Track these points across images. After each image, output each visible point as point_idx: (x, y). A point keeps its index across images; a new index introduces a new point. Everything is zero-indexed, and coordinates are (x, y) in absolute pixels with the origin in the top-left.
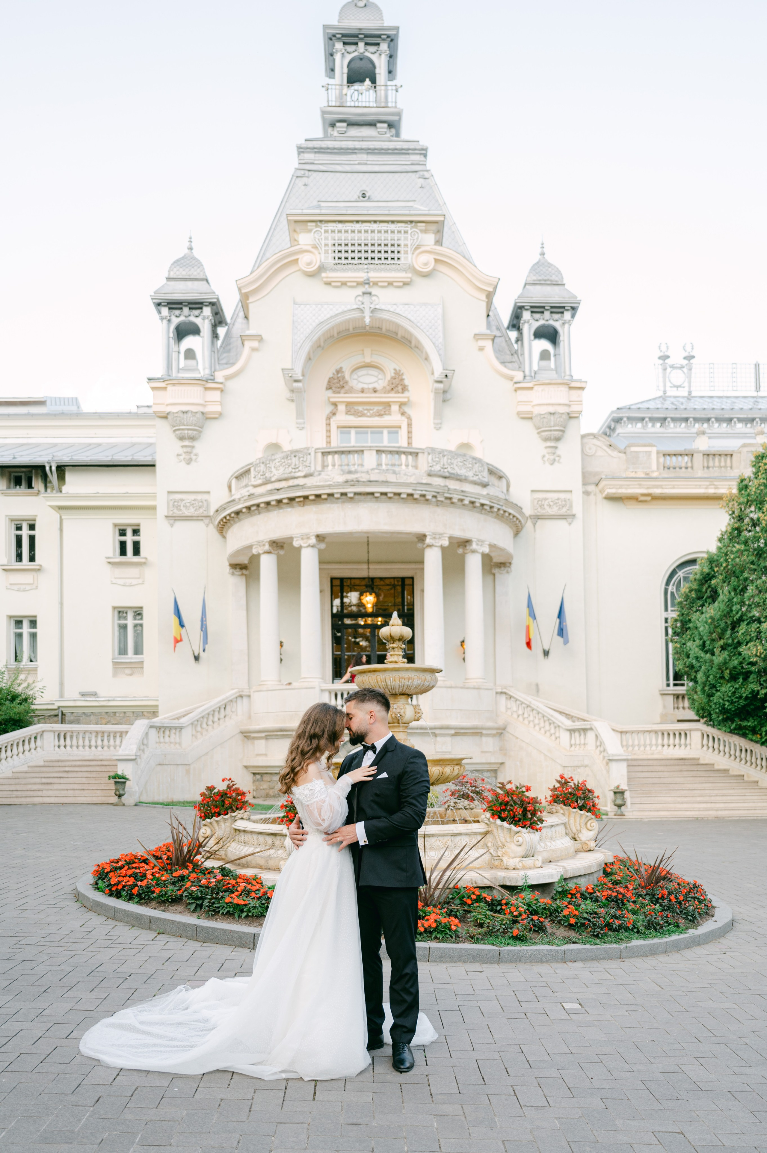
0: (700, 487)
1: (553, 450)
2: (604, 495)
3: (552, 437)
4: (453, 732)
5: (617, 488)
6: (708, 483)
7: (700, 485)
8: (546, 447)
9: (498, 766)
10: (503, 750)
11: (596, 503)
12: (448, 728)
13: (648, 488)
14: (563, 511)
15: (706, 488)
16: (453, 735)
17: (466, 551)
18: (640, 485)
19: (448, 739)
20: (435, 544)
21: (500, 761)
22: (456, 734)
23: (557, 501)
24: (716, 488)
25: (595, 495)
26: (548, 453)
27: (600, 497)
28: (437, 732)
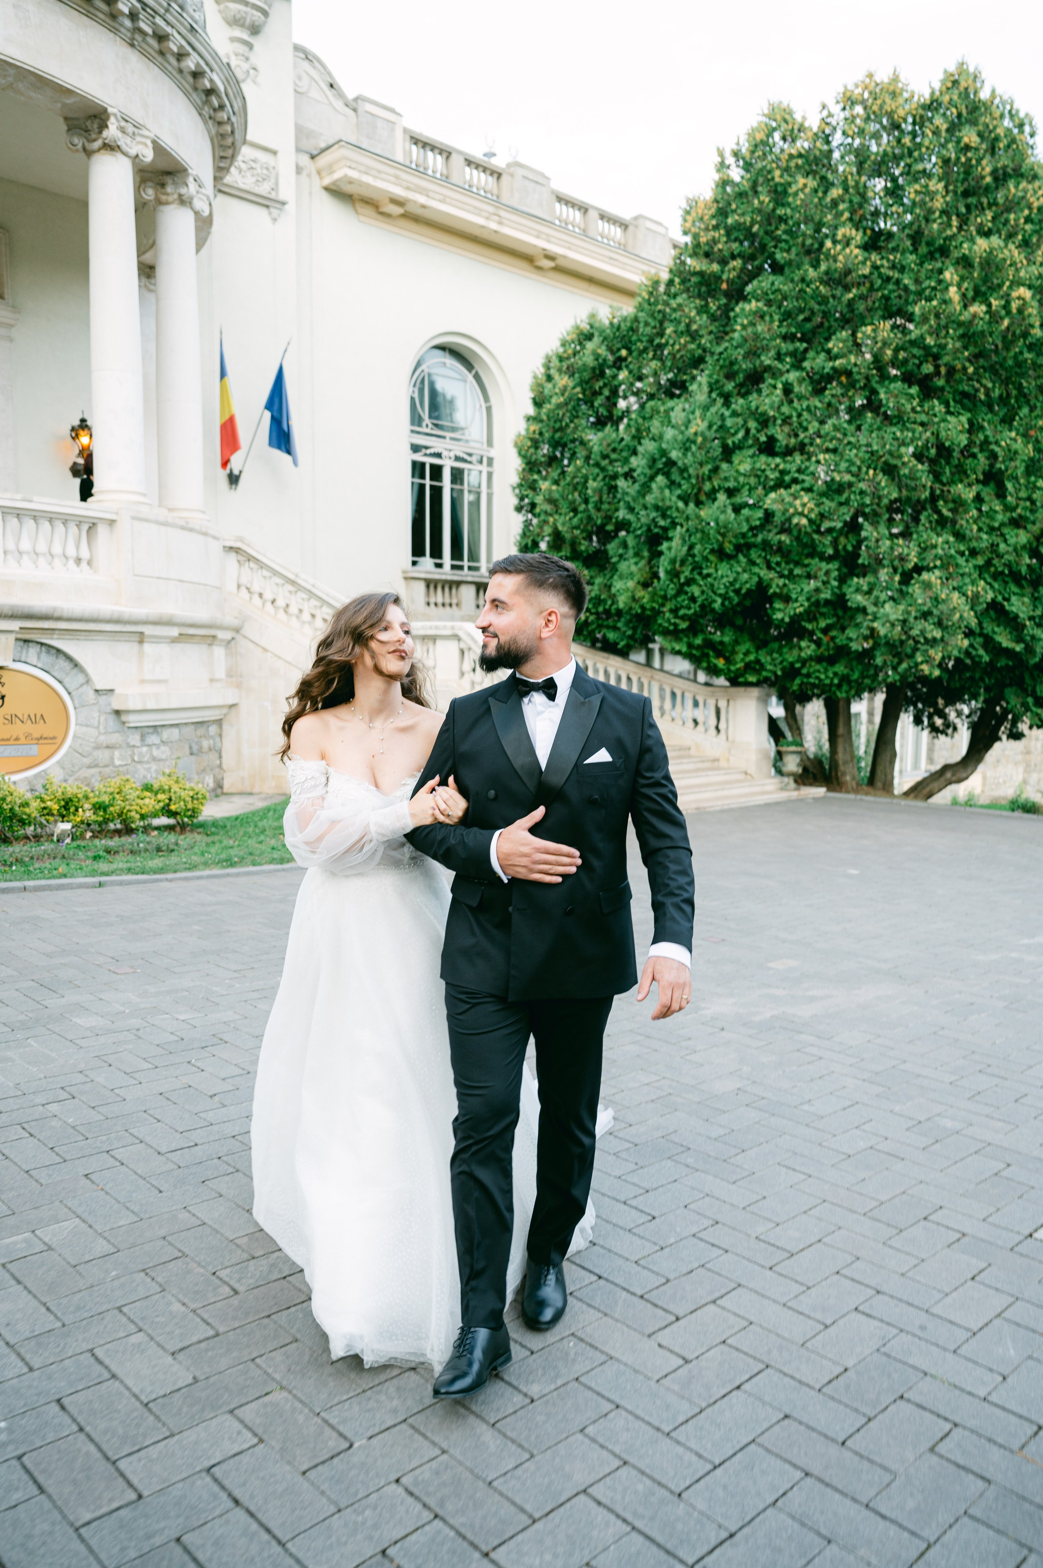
0: (478, 212)
1: (241, 49)
2: (327, 181)
3: (248, 21)
4: (175, 632)
5: (360, 171)
6: (491, 209)
7: (481, 210)
8: (233, 40)
9: (225, 711)
10: (234, 676)
11: (310, 193)
12: (169, 622)
13: (408, 188)
14: (264, 189)
15: (487, 218)
16: (174, 640)
17: (163, 198)
18: (397, 177)
19: (164, 649)
20: (124, 147)
21: (231, 702)
22: (182, 638)
23: (254, 165)
24: (500, 223)
25: (309, 176)
26: (236, 55)
27: (317, 184)
28: (148, 630)
